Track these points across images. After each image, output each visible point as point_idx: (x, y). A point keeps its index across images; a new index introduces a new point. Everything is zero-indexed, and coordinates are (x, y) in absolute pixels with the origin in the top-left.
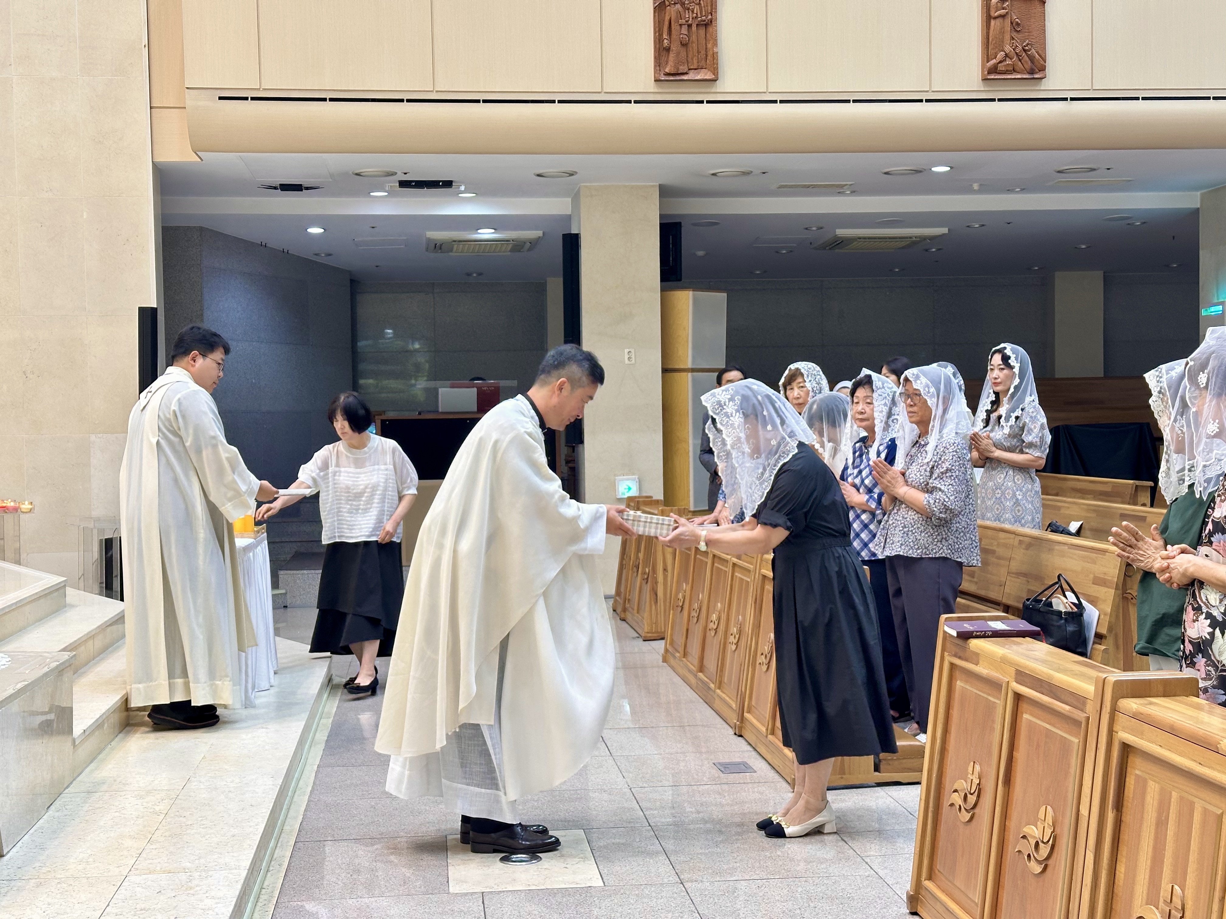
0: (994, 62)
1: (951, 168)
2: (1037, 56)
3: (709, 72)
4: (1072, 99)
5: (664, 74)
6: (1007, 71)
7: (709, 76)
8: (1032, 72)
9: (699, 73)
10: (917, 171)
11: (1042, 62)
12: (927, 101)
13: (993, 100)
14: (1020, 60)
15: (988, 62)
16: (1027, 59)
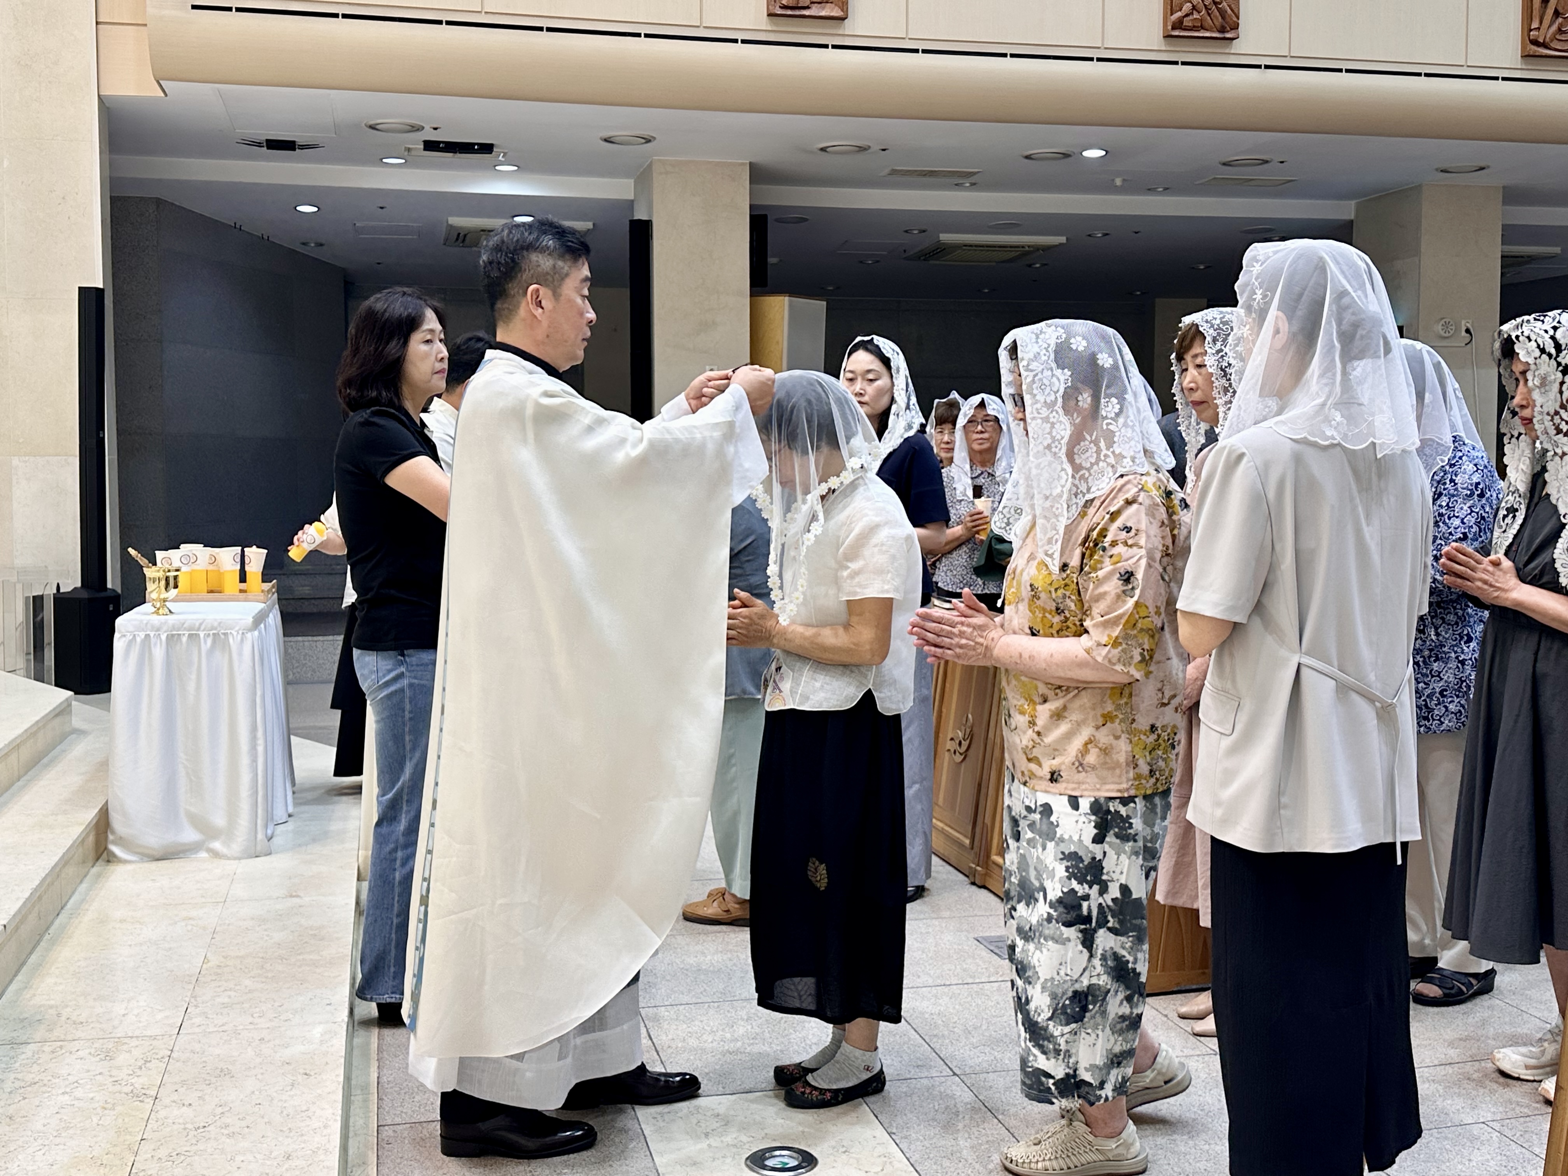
0: (1179, 14)
1: (1107, 152)
2: (1229, 11)
3: (837, 8)
4: (1267, 67)
5: (780, 7)
6: (1194, 27)
7: (836, 13)
8: (1222, 30)
9: (823, 8)
10: (1066, 156)
11: (1235, 19)
12: (1099, 60)
13: (1176, 63)
14: (1209, 15)
15: (1172, 14)
16: (1218, 14)
